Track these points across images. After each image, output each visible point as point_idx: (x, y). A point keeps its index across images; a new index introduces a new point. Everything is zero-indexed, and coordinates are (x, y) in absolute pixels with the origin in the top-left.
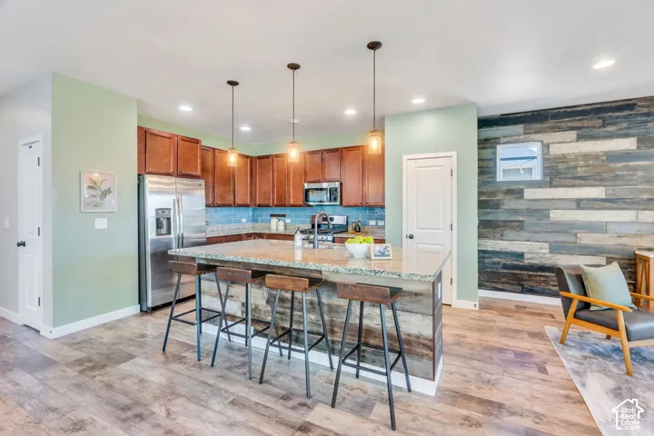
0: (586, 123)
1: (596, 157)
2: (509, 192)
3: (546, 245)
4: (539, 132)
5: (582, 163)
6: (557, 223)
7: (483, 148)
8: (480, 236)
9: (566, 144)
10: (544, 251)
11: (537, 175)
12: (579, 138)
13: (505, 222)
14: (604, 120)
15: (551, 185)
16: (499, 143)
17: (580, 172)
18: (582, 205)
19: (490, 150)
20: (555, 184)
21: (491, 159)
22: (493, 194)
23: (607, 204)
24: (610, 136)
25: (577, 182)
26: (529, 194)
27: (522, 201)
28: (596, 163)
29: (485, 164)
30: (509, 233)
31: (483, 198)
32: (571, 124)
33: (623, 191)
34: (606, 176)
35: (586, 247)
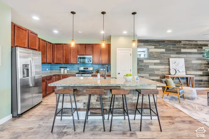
0: (156, 44)
1: (158, 53)
2: (140, 61)
3: (148, 74)
4: (147, 45)
5: (155, 54)
6: (151, 69)
9: (153, 49)
10: (147, 76)
11: (146, 57)
12: (155, 48)
13: (139, 69)
14: (159, 44)
15: (149, 59)
17: (155, 56)
18: (155, 64)
23: (160, 64)
24: (160, 48)
25: (155, 59)
26: (145, 61)
27: (143, 63)
30: (140, 72)
32: (153, 44)
33: (163, 61)
34: (160, 57)
35: (156, 74)
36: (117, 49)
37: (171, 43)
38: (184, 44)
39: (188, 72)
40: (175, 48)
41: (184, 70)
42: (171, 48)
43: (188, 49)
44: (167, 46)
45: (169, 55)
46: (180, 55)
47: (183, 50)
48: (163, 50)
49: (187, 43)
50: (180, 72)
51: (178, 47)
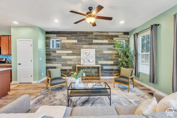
0: (68, 36)
1: (70, 44)
2: (53, 51)
3: (61, 64)
4: (60, 37)
5: (68, 45)
6: (63, 59)
7: (47, 39)
8: (47, 63)
9: (64, 40)
10: (60, 66)
12: (67, 39)
13: (52, 59)
14: (72, 35)
15: (62, 50)
16: (51, 39)
17: (67, 47)
18: (68, 55)
19: (49, 40)
20: (63, 49)
21: (49, 43)
22: (49, 52)
23: (73, 55)
24: (73, 39)
25: (67, 49)
26: (57, 52)
27: (55, 54)
28: (71, 45)
29: (47, 44)
30: (53, 62)
31: (47, 53)
32: (66, 36)
33: (75, 52)
34: (72, 48)
35: (69, 64)
36: (18, 40)
37: (83, 35)
38: (96, 36)
39: (100, 62)
40: (86, 39)
41: (94, 60)
42: (83, 39)
43: (99, 40)
44: (79, 37)
45: (81, 46)
46: (92, 46)
47: (94, 41)
48: (75, 41)
49: (99, 34)
50: (90, 62)
51: (89, 38)
